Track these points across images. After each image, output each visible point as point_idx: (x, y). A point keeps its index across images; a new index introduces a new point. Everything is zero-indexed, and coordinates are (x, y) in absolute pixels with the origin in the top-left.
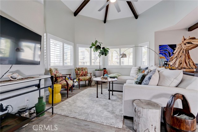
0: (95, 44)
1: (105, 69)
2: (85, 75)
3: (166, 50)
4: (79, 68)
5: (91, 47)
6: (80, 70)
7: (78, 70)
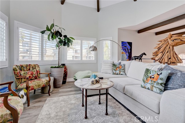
0: (51, 28)
1: (64, 65)
2: (36, 78)
3: (126, 47)
4: (22, 66)
5: (43, 32)
6: (25, 69)
7: (21, 70)
